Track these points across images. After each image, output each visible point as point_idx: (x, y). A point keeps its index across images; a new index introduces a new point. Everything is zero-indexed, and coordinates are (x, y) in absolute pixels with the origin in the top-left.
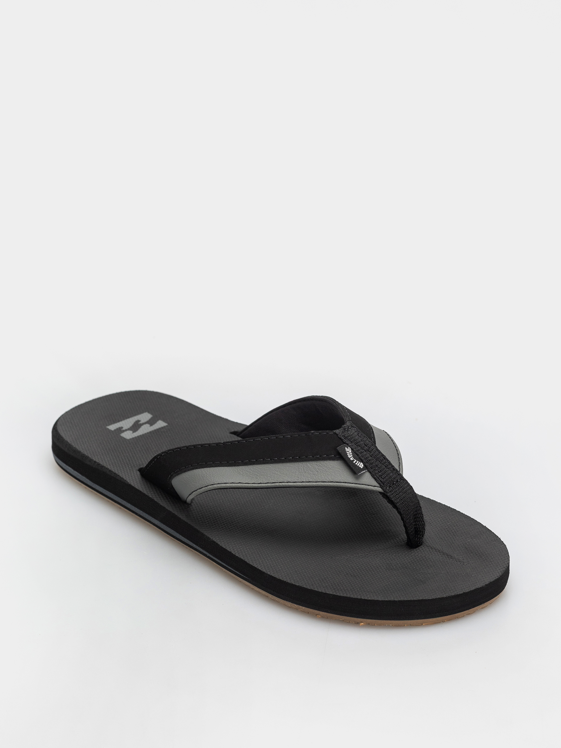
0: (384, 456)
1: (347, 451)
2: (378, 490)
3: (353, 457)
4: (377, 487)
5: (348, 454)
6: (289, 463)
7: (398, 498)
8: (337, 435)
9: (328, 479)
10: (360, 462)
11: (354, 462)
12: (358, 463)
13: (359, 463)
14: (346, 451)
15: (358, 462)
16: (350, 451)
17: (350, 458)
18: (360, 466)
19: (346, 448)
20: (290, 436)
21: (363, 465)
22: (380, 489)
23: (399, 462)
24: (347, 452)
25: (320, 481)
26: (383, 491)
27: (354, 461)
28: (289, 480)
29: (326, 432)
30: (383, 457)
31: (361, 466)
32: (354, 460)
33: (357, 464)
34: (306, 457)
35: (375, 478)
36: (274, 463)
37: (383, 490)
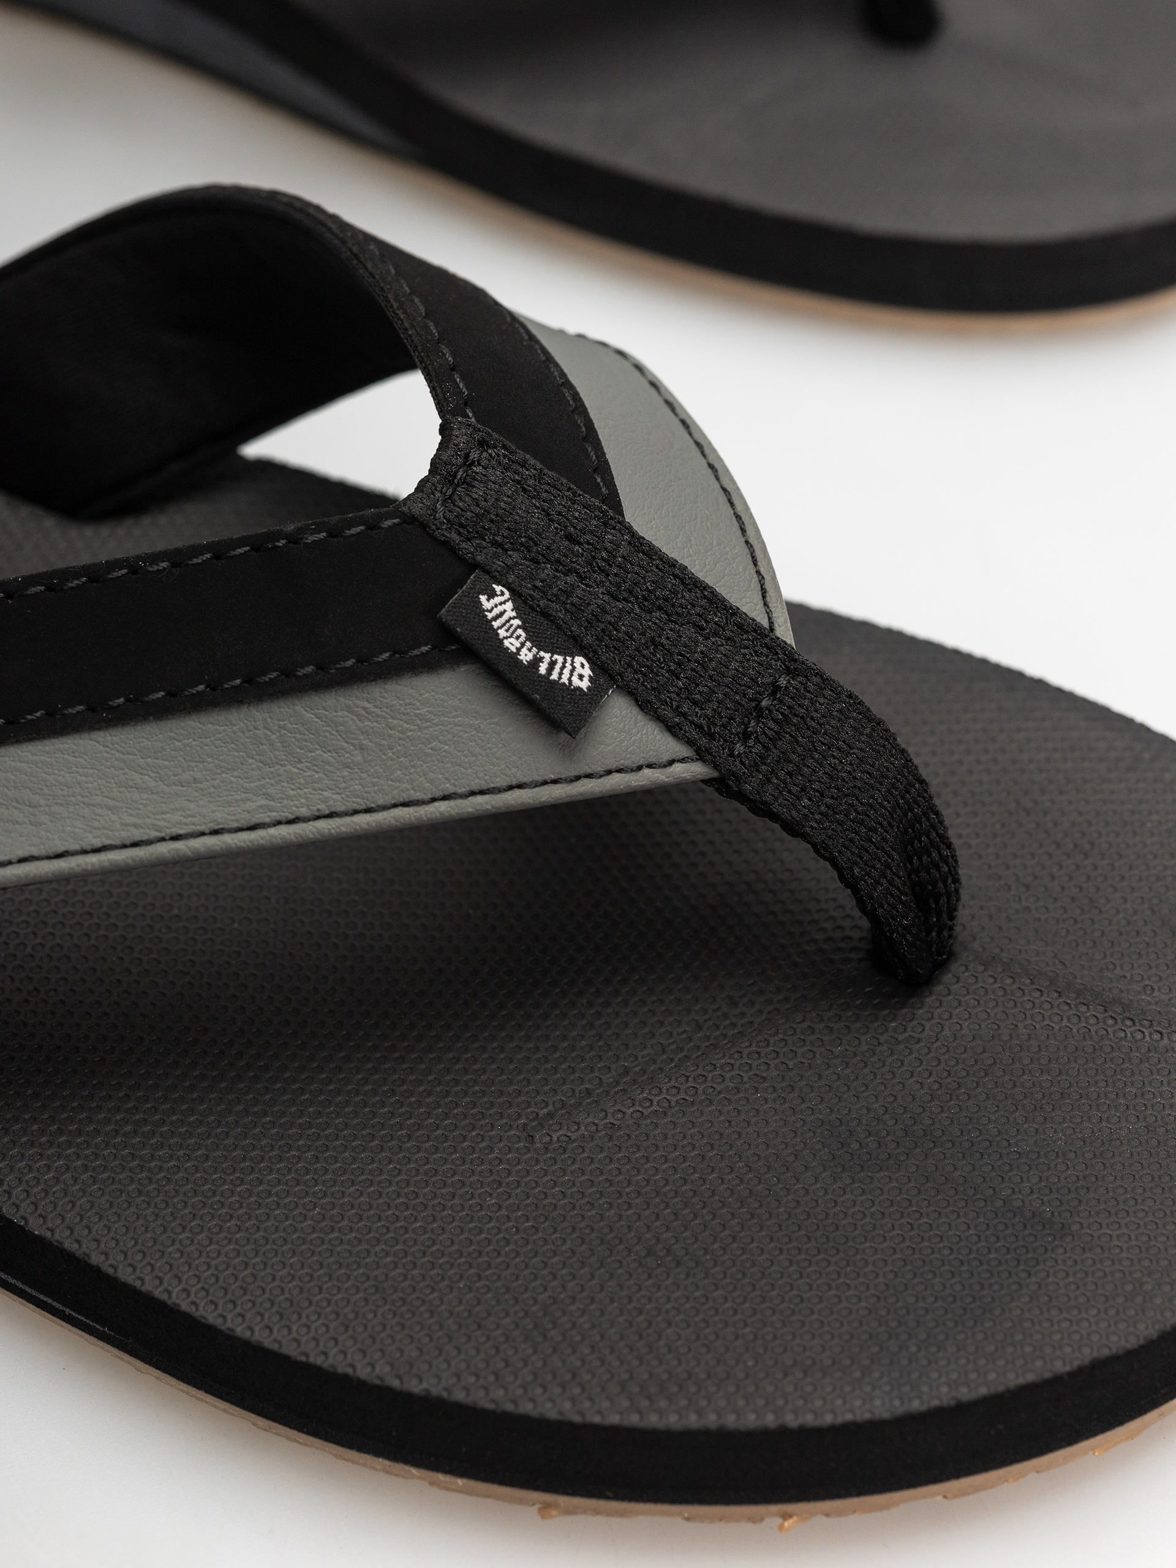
0: (677, 572)
1: (496, 611)
2: (687, 775)
3: (528, 644)
4: (682, 760)
5: (502, 633)
6: (194, 716)
7: (803, 790)
8: (424, 526)
9: (431, 781)
10: (569, 659)
11: (543, 669)
12: (563, 667)
13: (569, 667)
14: (490, 616)
15: (560, 659)
16: (509, 606)
17: (519, 650)
18: (576, 681)
19: (483, 598)
20: (164, 565)
21: (587, 672)
22: (696, 770)
23: (758, 573)
24: (495, 618)
25: (389, 800)
26: (715, 774)
27: (541, 659)
28: (222, 816)
29: (361, 521)
30: (676, 576)
31: (581, 677)
32: (537, 660)
33: (561, 674)
34: (287, 676)
35: (659, 718)
36: (115, 725)
37: (716, 767)
